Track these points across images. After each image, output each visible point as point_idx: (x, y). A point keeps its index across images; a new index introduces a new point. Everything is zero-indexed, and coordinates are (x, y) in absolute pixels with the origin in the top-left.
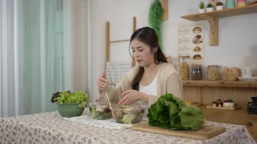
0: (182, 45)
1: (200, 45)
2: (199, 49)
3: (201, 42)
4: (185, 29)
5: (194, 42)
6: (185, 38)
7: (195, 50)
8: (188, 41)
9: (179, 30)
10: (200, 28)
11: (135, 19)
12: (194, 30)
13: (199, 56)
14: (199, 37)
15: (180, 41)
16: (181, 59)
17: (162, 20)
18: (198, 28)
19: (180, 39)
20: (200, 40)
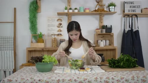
0: (50, 28)
1: (61, 29)
2: (61, 31)
3: (62, 27)
4: (52, 19)
5: (57, 27)
6: (52, 24)
7: (58, 31)
8: (54, 26)
9: (48, 19)
10: (61, 20)
11: (15, 9)
12: (58, 20)
13: (61, 34)
14: (61, 24)
15: (49, 26)
16: (53, 36)
17: (38, 12)
18: (60, 19)
19: (48, 25)
20: (61, 26)
